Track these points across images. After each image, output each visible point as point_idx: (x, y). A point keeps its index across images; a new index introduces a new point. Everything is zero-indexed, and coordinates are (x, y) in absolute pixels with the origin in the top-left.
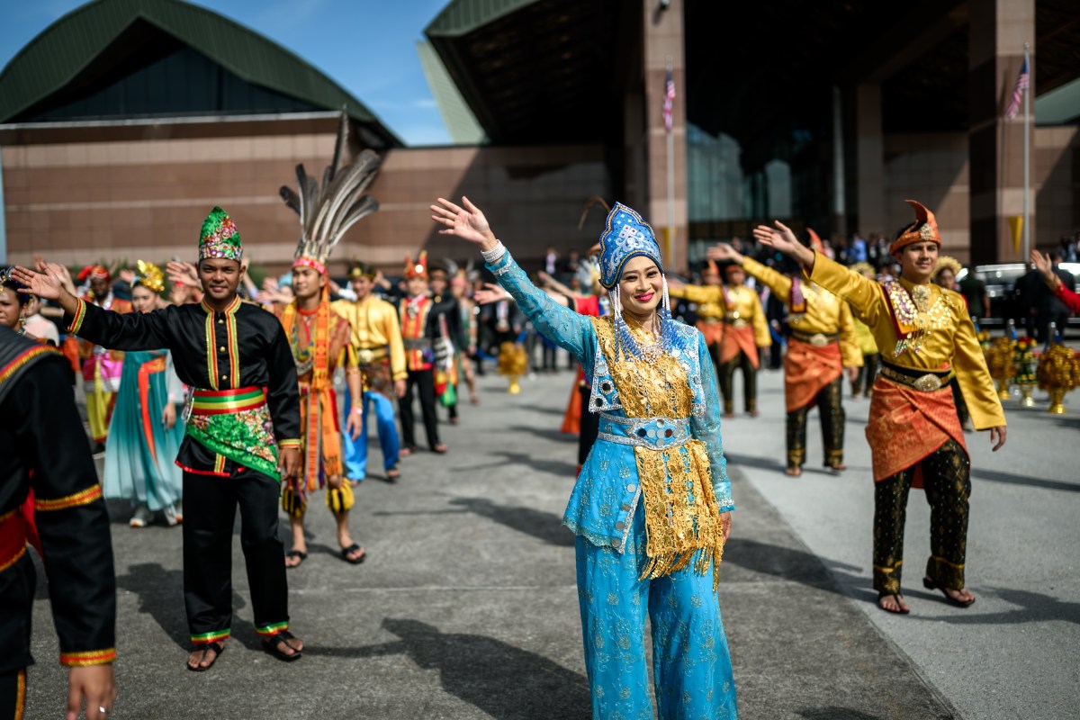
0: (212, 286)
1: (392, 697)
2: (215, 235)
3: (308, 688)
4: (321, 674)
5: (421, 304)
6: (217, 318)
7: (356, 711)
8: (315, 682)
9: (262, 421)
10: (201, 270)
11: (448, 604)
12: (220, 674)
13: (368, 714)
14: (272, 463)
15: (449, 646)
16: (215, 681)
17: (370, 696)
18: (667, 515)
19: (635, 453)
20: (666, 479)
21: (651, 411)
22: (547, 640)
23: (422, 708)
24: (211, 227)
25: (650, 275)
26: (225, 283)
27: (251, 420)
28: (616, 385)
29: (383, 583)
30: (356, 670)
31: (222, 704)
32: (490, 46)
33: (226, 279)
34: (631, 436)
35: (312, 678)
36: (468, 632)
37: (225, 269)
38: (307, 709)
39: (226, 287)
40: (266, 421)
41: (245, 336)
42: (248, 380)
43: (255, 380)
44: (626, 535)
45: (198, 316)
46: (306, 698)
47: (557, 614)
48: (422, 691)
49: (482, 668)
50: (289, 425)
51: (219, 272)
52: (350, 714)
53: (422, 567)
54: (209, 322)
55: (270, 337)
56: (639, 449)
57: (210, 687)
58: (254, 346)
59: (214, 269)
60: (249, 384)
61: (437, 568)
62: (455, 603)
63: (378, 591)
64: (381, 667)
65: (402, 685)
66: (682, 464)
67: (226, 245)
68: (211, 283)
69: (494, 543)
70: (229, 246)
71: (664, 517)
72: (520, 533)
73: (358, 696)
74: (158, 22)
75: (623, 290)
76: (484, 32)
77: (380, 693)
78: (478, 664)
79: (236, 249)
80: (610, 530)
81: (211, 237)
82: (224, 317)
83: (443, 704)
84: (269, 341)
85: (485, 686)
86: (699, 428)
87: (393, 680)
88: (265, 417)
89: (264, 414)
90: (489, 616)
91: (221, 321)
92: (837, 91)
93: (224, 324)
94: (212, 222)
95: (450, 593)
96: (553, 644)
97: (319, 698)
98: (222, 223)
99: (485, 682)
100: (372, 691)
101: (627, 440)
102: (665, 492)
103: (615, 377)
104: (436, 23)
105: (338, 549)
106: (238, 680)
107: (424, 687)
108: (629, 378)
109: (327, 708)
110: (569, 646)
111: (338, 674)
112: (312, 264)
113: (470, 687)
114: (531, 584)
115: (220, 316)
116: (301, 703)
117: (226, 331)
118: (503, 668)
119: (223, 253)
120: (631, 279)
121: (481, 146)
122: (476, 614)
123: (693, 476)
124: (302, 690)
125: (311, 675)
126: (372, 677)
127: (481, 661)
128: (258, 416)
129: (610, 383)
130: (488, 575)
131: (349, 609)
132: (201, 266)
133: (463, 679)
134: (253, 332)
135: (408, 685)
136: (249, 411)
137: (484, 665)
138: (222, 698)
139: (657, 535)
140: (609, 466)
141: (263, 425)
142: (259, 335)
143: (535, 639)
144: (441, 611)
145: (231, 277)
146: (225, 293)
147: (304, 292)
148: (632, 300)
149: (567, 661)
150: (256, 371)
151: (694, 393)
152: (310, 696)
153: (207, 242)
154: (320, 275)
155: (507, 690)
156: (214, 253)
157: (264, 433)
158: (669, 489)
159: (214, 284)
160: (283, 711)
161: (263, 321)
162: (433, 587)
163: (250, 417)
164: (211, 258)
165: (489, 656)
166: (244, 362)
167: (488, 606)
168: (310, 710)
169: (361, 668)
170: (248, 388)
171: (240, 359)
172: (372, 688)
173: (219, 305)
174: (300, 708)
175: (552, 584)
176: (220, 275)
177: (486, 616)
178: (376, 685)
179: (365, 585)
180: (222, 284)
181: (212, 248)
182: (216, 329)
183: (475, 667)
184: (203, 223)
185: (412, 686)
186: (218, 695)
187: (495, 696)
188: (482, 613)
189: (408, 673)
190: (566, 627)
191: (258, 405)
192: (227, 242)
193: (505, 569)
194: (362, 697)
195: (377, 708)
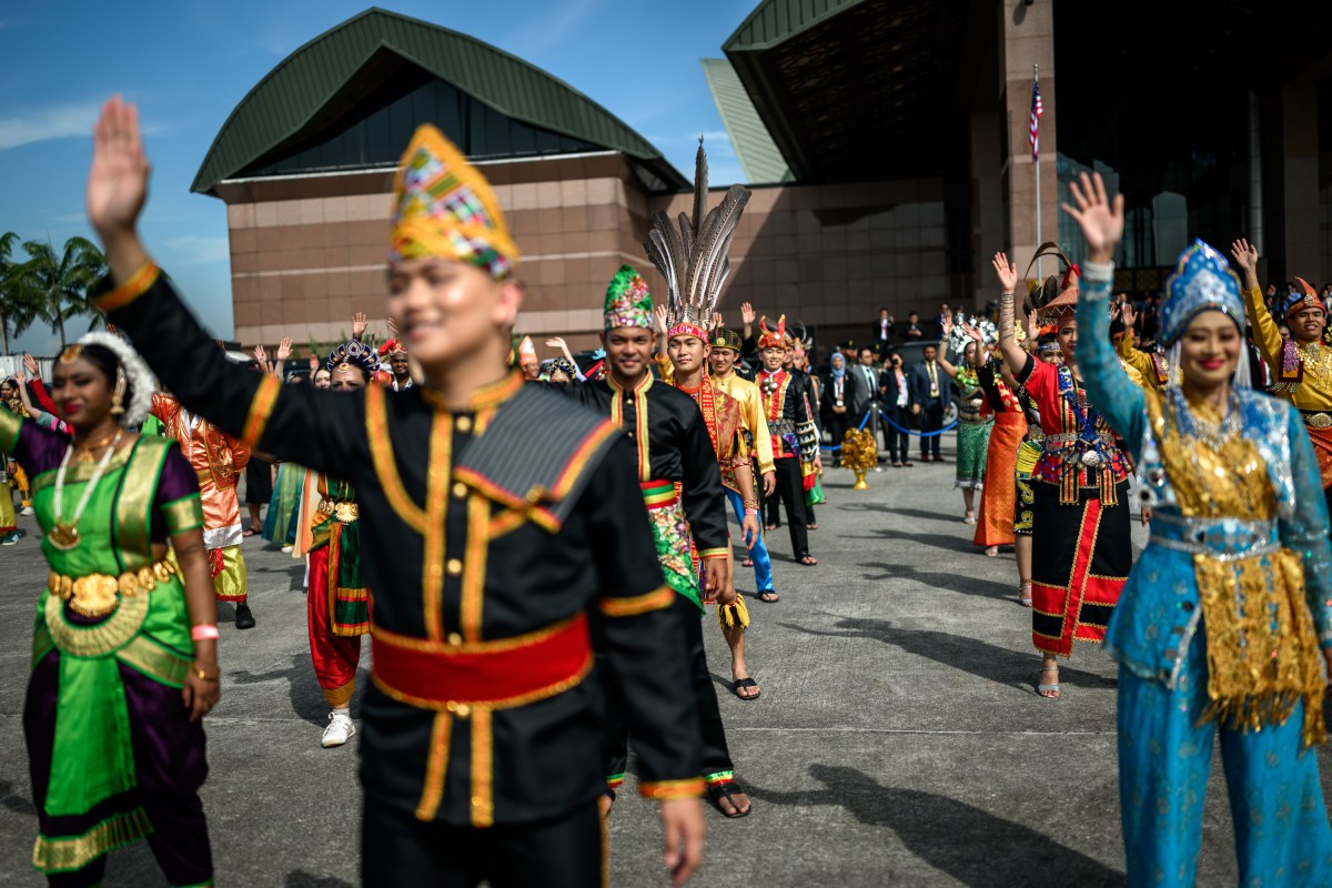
0: (622, 361)
1: (842, 862)
2: (624, 298)
3: (734, 846)
4: (744, 830)
5: (780, 379)
6: (625, 398)
7: (805, 877)
8: (740, 840)
9: (675, 522)
10: (609, 342)
11: (872, 750)
12: (621, 824)
13: (821, 881)
14: (685, 577)
15: (893, 802)
16: (619, 833)
17: (814, 859)
18: (1238, 645)
19: (1193, 563)
20: (1237, 598)
21: (1215, 510)
22: (1017, 797)
23: (886, 877)
24: (618, 290)
25: (1224, 337)
26: (637, 357)
27: (663, 520)
28: (1167, 476)
29: (779, 722)
30: (786, 827)
31: (637, 862)
32: (803, 61)
33: (639, 352)
34: (1189, 541)
35: (735, 834)
36: (911, 786)
37: (638, 340)
38: (743, 872)
39: (638, 361)
40: (679, 522)
41: (657, 420)
42: (659, 471)
43: (667, 472)
44: (1179, 666)
45: (604, 394)
46: (737, 859)
47: (1018, 766)
48: (877, 856)
49: (944, 830)
50: (714, 530)
51: (631, 343)
52: (799, 881)
53: (822, 702)
54: (616, 401)
55: (686, 421)
56: (1200, 558)
57: (615, 839)
58: (666, 433)
59: (624, 340)
60: (661, 477)
61: (842, 705)
62: (881, 748)
63: (779, 731)
64: (816, 825)
65: (850, 847)
66: (1262, 580)
67: (637, 310)
68: (621, 357)
69: (903, 674)
70: (641, 311)
71: (1234, 646)
72: (934, 663)
73: (800, 859)
74: (403, 53)
75: (1184, 351)
76: (797, 44)
77: (826, 856)
78: (938, 825)
79: (648, 314)
80: (1157, 658)
81: (620, 302)
82: (633, 397)
83: (911, 873)
84: (685, 427)
85: (956, 852)
86: (1291, 532)
87: (836, 840)
88: (678, 517)
89: (677, 513)
90: (931, 766)
91: (630, 402)
92: (1252, 97)
93: (634, 405)
94: (619, 283)
95: (871, 736)
96: (1026, 804)
97: (754, 859)
98: (631, 284)
99: (957, 848)
100: (815, 854)
101: (1184, 547)
102: (1237, 615)
103: (1165, 463)
104: (737, 37)
105: (730, 679)
106: (645, 833)
107: (879, 851)
108: (1185, 468)
109: (767, 872)
110: (1048, 807)
111: (765, 830)
112: (695, 331)
113: (938, 854)
114: (969, 727)
115: (629, 395)
116: (733, 864)
117: (635, 414)
118: (972, 832)
119: (634, 320)
120: (1197, 339)
121: (784, 184)
122: (913, 763)
123: (1279, 597)
124: (729, 849)
125: (732, 831)
126: (810, 836)
127: (939, 821)
128: (670, 516)
129: (1161, 472)
130: (910, 716)
131: (751, 752)
132: (609, 337)
133: (926, 844)
134: (666, 416)
135: (858, 847)
136: (660, 509)
137: (947, 827)
138: (636, 854)
139: (1224, 670)
140: (1159, 576)
141: (676, 526)
142: (673, 420)
143: (1002, 797)
144: (868, 759)
145: (643, 348)
146: (637, 368)
147: (688, 366)
148: (1194, 365)
149: (1053, 825)
150: (669, 463)
151: (1277, 487)
152: (740, 856)
153: (614, 307)
154: (704, 344)
155: (988, 859)
156: (624, 321)
157: (678, 537)
158: (1242, 611)
159: (624, 358)
160: (715, 873)
161: (679, 403)
162: (846, 729)
163: (661, 517)
164: (620, 327)
165: (949, 815)
166: (654, 451)
167: (925, 754)
168: (747, 873)
169: (790, 824)
170: (659, 482)
171: (651, 447)
172: (813, 849)
173: (628, 382)
174: (734, 871)
175: (997, 729)
176: (632, 347)
177: (928, 767)
178: (818, 847)
179: (759, 723)
180: (634, 358)
181: (622, 314)
182: (624, 410)
183: (935, 828)
184: (610, 285)
185: (864, 849)
186: (629, 851)
187: (975, 866)
188: (919, 761)
189: (852, 833)
190: (1036, 783)
191: (672, 502)
192: (638, 307)
193: (928, 708)
194: (805, 860)
195: (830, 874)
